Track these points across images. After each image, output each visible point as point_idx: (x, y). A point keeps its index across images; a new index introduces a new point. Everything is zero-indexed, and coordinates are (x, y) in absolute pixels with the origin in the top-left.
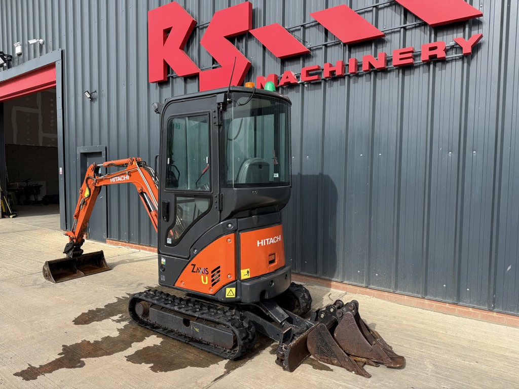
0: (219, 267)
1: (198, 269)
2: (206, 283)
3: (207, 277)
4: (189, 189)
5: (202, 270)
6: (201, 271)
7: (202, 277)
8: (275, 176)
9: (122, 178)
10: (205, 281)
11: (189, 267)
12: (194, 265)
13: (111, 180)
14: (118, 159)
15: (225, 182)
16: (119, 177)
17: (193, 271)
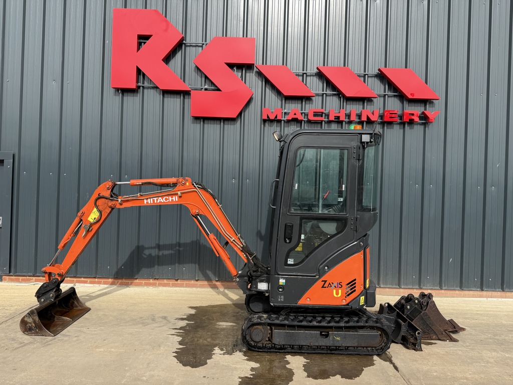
0: (355, 280)
1: (330, 284)
2: (340, 295)
3: (340, 291)
4: (320, 212)
5: (335, 284)
6: (333, 286)
7: (335, 291)
8: (339, 200)
9: (166, 199)
10: (337, 294)
11: (319, 283)
12: (325, 281)
13: (145, 201)
14: (161, 177)
15: (362, 206)
16: (160, 198)
17: (323, 287)
